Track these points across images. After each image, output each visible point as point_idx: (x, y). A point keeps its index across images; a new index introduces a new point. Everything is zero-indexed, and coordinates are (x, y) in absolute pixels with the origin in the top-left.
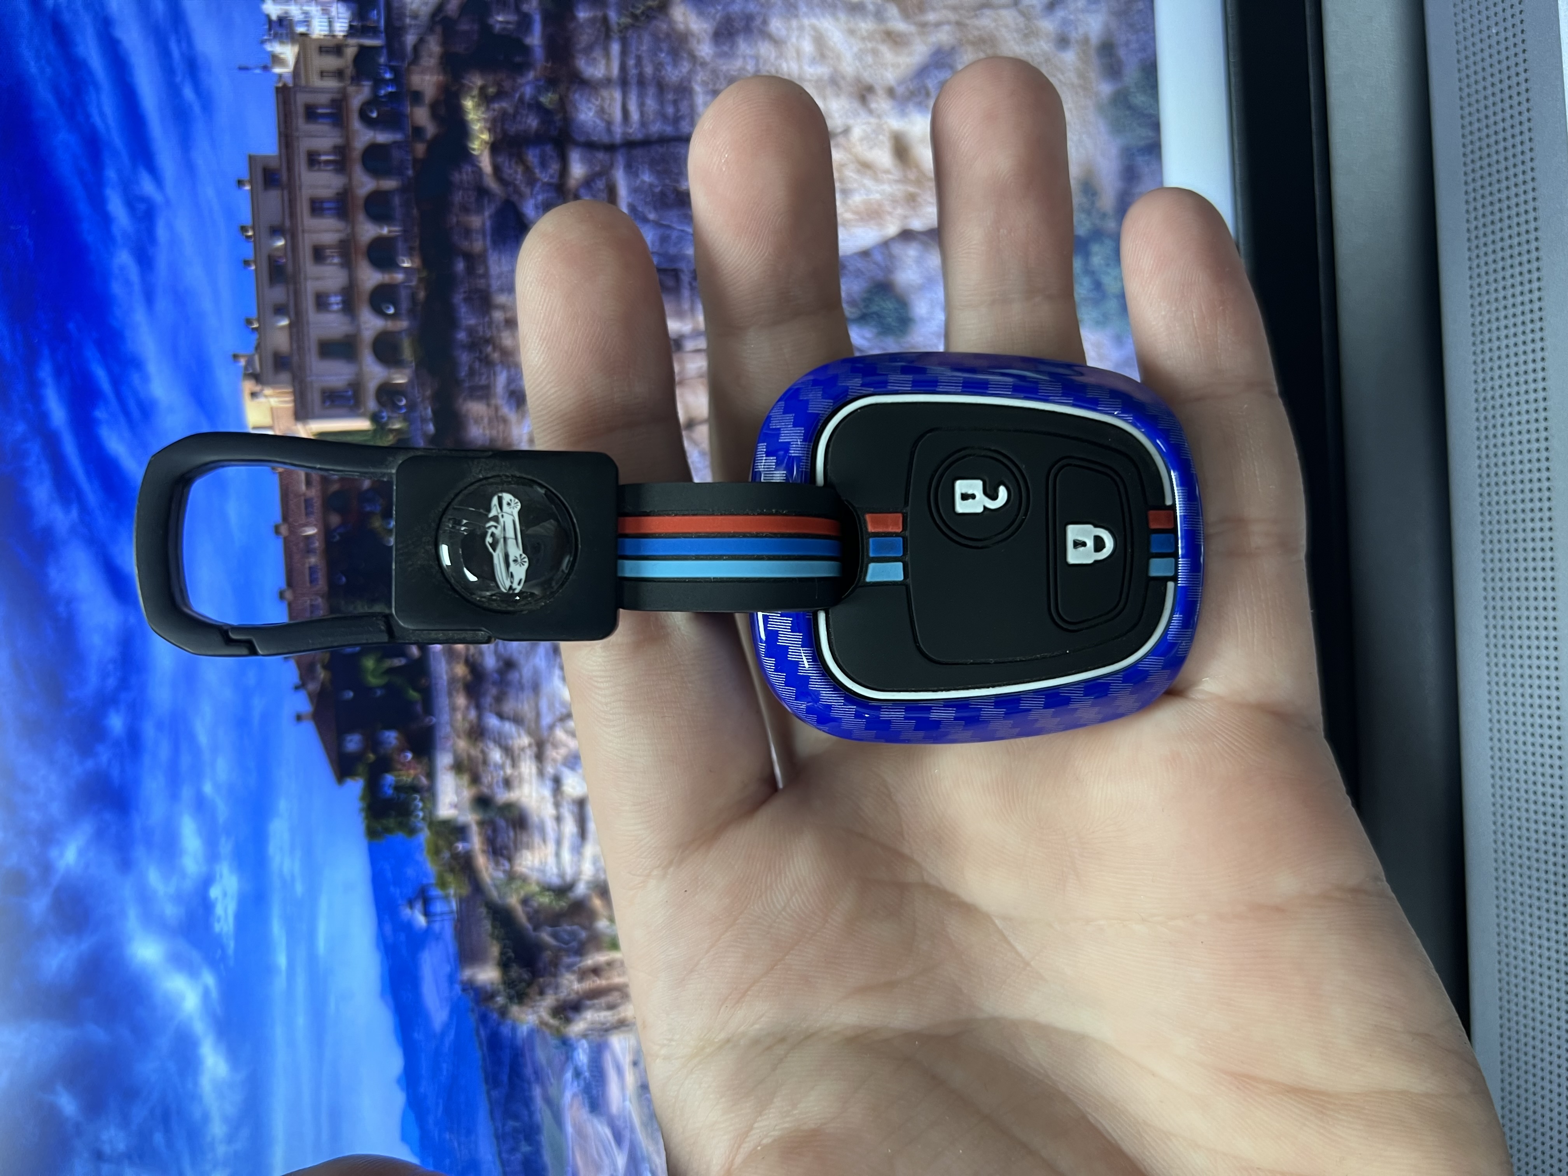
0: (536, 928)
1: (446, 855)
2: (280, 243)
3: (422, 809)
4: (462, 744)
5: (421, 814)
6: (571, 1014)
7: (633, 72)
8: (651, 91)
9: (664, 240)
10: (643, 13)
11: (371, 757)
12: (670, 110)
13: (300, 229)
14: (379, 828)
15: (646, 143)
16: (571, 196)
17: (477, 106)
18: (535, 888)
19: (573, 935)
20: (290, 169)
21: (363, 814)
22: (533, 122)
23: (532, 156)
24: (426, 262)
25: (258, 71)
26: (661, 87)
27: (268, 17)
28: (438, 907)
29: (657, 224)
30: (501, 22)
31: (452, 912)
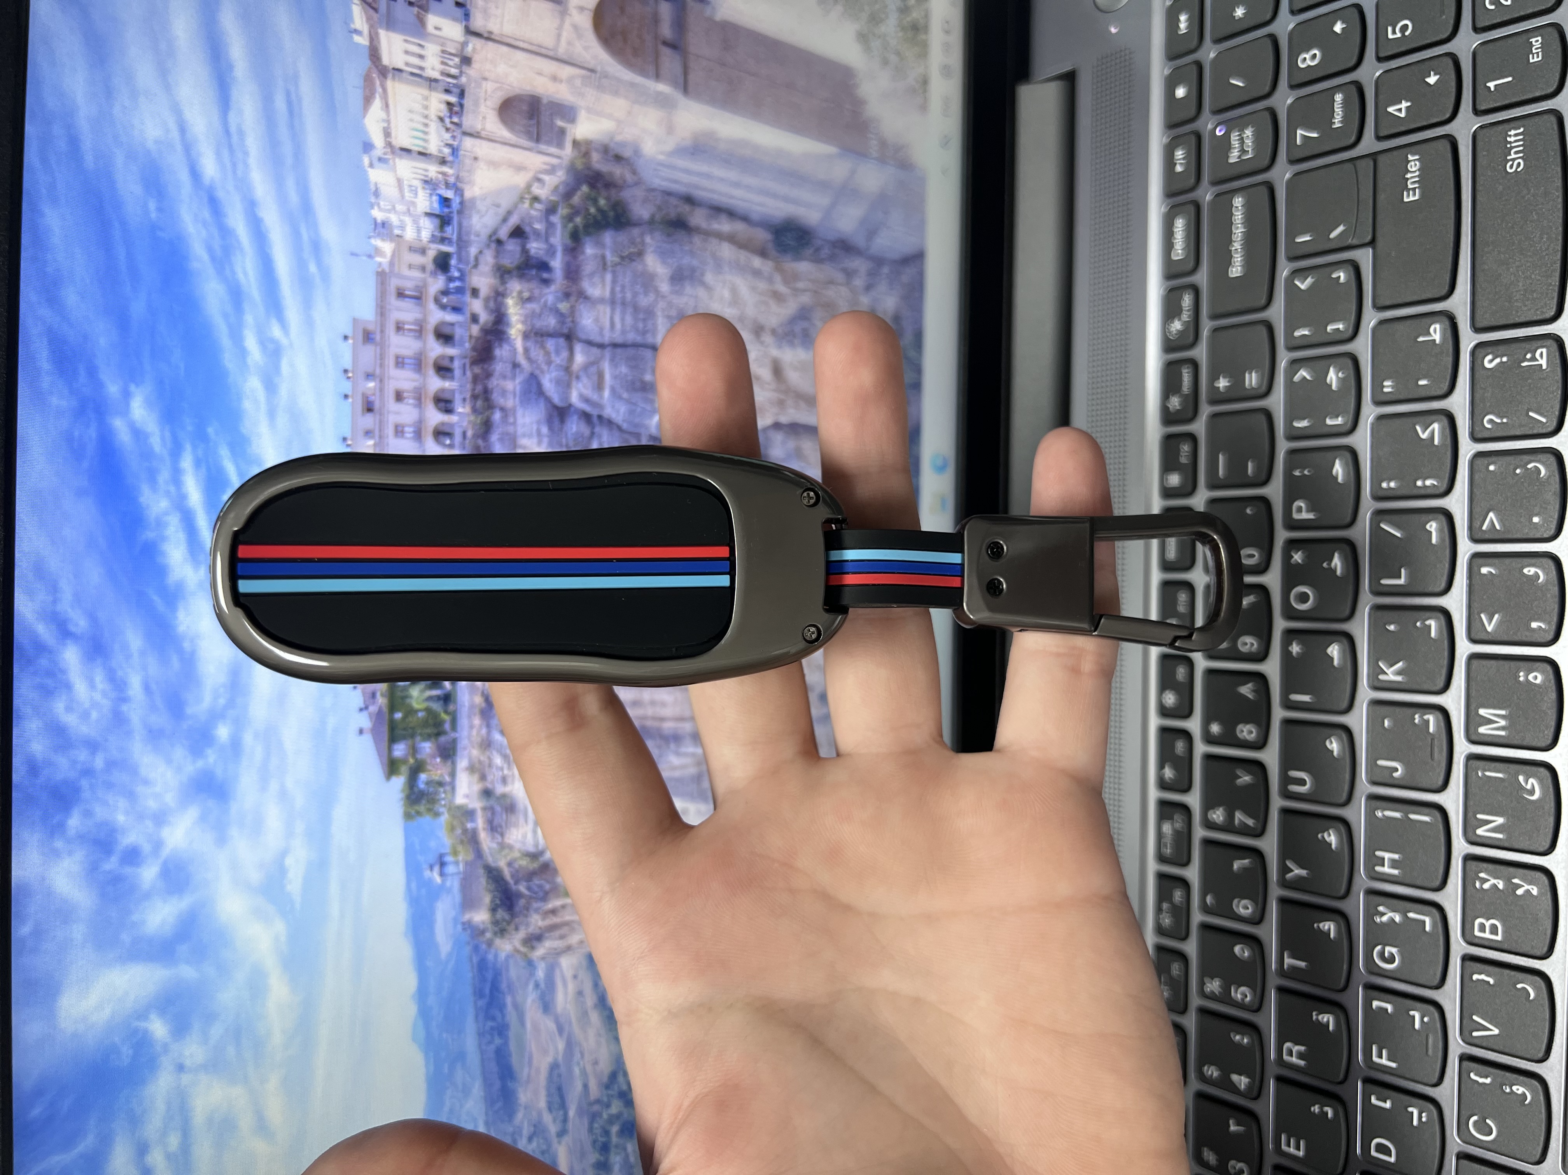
0: (516, 883)
1: (459, 831)
2: (371, 385)
3: (444, 799)
4: (475, 752)
5: (443, 803)
6: (535, 943)
7: (619, 295)
8: (630, 310)
9: (631, 412)
10: (627, 256)
11: (411, 761)
12: (641, 325)
13: (386, 375)
14: (413, 812)
15: (624, 346)
16: (574, 376)
17: (517, 304)
18: (517, 854)
19: (540, 887)
20: (382, 331)
21: (402, 803)
22: (551, 322)
23: (550, 344)
24: (474, 410)
25: (364, 258)
26: (636, 309)
27: (375, 220)
28: (450, 869)
29: (628, 402)
30: (535, 248)
31: (459, 873)
